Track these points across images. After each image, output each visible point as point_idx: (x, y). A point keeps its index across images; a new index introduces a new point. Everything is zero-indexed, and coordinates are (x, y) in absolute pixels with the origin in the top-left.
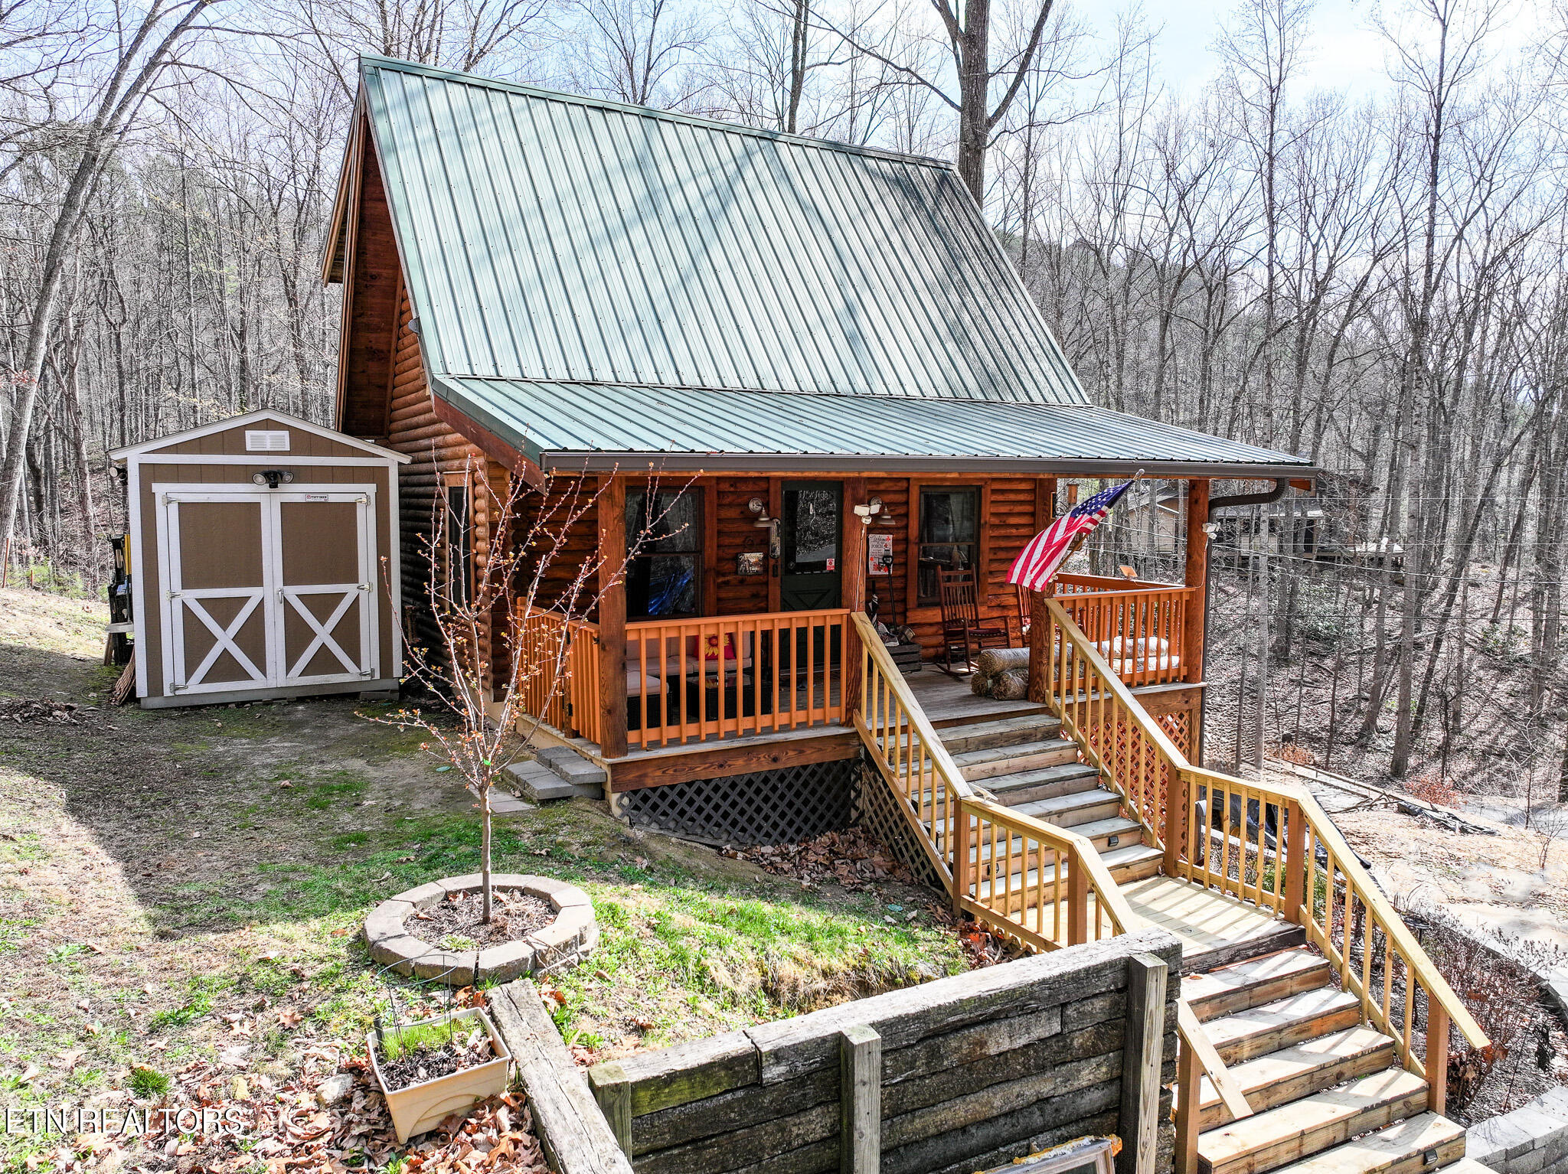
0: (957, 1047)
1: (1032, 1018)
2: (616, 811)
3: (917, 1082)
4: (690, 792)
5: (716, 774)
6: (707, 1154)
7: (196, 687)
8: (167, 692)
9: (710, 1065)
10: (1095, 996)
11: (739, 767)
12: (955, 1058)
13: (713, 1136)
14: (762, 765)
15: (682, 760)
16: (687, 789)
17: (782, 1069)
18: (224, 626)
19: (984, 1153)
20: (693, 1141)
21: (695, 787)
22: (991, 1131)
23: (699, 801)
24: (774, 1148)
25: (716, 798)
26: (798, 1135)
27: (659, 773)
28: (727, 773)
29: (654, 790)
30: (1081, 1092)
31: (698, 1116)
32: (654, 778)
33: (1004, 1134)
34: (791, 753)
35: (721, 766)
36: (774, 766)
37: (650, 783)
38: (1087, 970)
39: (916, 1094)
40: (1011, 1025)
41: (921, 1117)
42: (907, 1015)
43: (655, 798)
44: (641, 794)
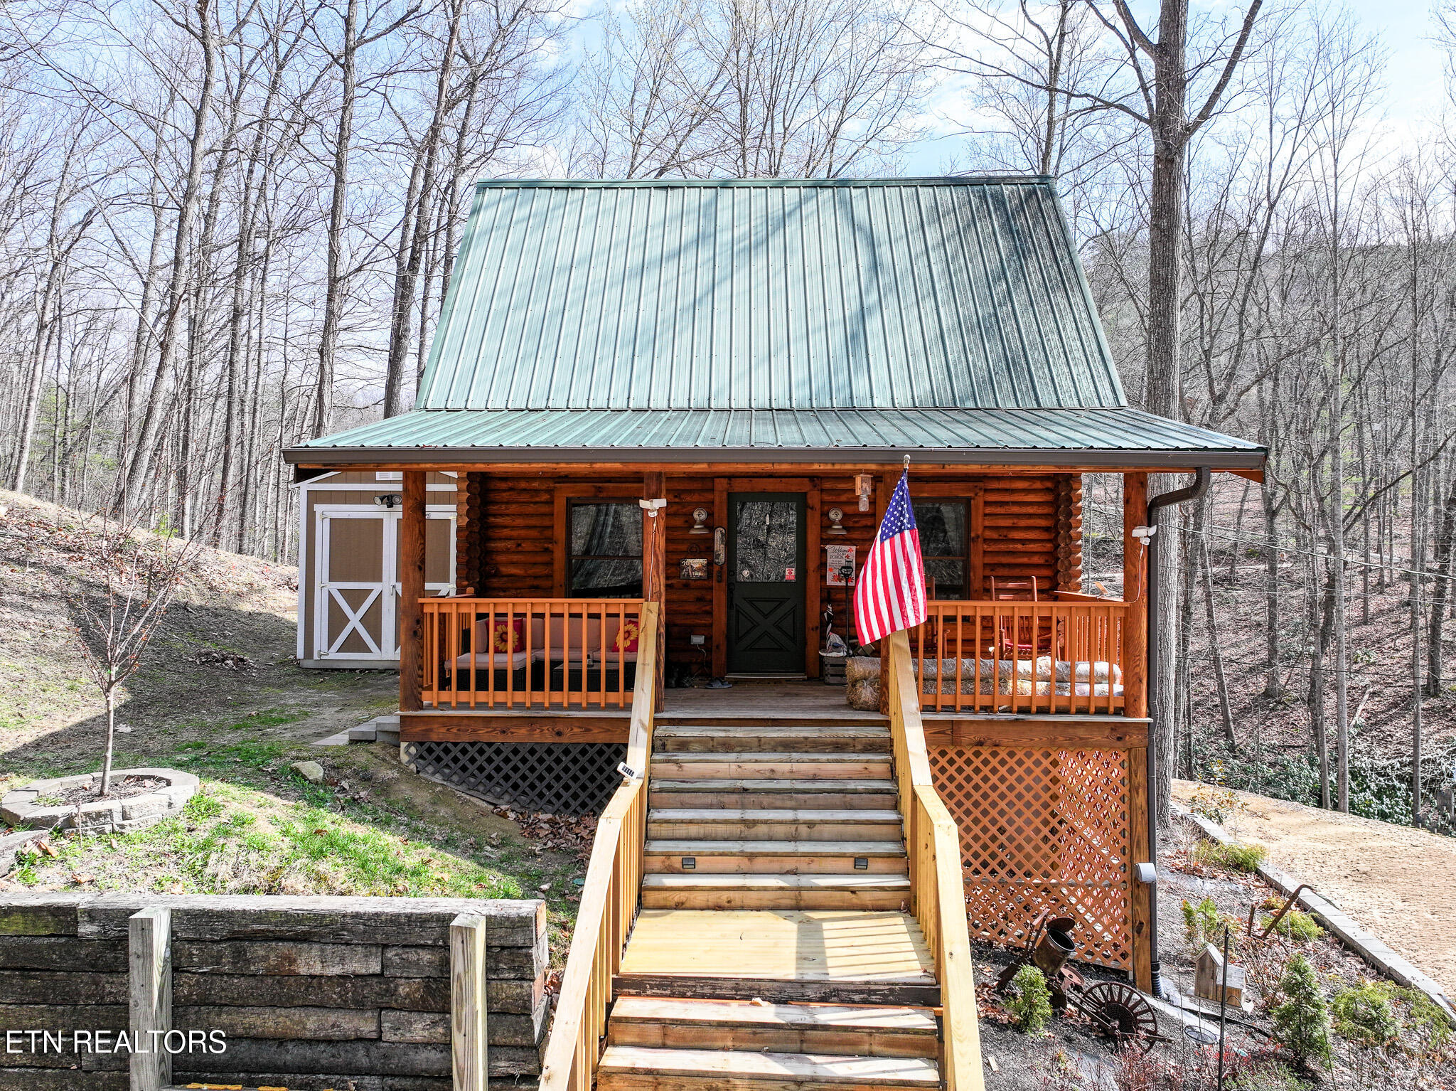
0: (263, 956)
1: (346, 950)
2: (404, 758)
3: (225, 978)
4: (472, 751)
5: (498, 739)
6: (32, 983)
7: (333, 655)
8: (316, 657)
9: (40, 908)
10: (423, 947)
11: (521, 735)
12: (262, 965)
13: (37, 970)
14: (545, 736)
15: (465, 722)
16: (469, 748)
17: (94, 928)
18: (355, 611)
19: (301, 1073)
20: (23, 969)
21: (477, 747)
22: (309, 1053)
23: (481, 760)
24: (88, 997)
25: (498, 760)
26: (111, 993)
27: (443, 730)
28: (509, 739)
29: (439, 744)
30: (415, 1045)
31: (26, 948)
32: (438, 734)
33: (323, 1062)
34: (576, 730)
35: (504, 732)
36: (557, 740)
37: (435, 737)
38: (409, 917)
39: (223, 990)
40: (322, 951)
41: (229, 1014)
42: (211, 911)
43: (438, 751)
44: (426, 746)
